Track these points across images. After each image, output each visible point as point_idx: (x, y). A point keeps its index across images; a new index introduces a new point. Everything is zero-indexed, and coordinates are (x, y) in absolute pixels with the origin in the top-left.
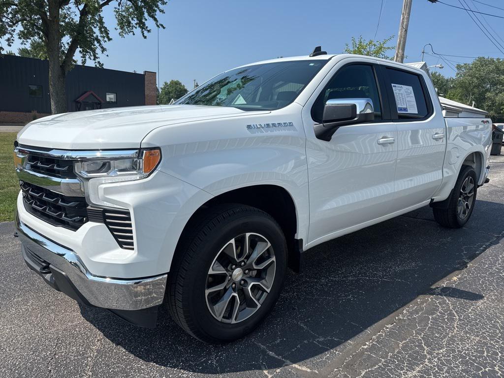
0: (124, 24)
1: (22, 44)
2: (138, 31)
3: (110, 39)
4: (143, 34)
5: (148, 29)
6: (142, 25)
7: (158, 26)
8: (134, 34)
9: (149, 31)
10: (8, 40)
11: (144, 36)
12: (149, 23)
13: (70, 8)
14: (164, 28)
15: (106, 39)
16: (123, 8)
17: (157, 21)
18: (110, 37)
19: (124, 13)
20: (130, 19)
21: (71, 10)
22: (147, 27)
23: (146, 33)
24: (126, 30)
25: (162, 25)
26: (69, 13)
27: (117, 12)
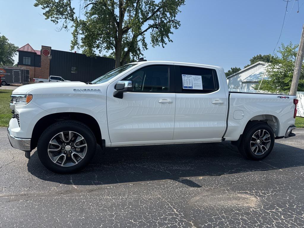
0: (155, 40)
1: (106, 52)
2: (160, 44)
3: (147, 49)
4: (163, 45)
5: (166, 43)
6: (163, 41)
7: (169, 41)
8: (159, 46)
9: (166, 44)
10: (100, 50)
11: (163, 46)
12: (166, 40)
13: (130, 34)
14: (172, 42)
15: (145, 49)
16: (155, 32)
17: (169, 38)
18: (147, 48)
19: (155, 35)
20: (158, 38)
21: (130, 35)
22: (165, 42)
23: (164, 45)
24: (156, 44)
25: (171, 40)
26: (129, 36)
27: (151, 34)
